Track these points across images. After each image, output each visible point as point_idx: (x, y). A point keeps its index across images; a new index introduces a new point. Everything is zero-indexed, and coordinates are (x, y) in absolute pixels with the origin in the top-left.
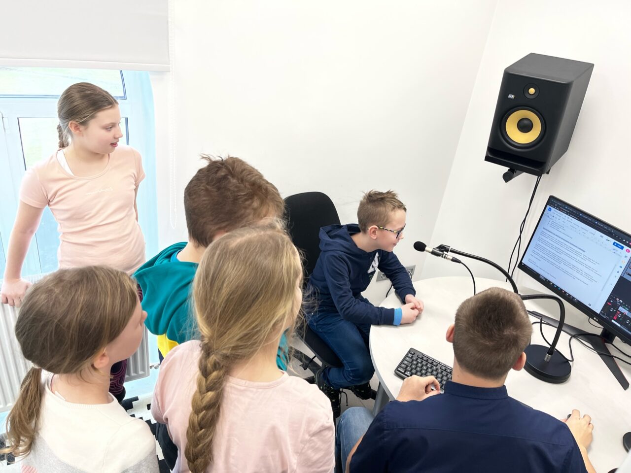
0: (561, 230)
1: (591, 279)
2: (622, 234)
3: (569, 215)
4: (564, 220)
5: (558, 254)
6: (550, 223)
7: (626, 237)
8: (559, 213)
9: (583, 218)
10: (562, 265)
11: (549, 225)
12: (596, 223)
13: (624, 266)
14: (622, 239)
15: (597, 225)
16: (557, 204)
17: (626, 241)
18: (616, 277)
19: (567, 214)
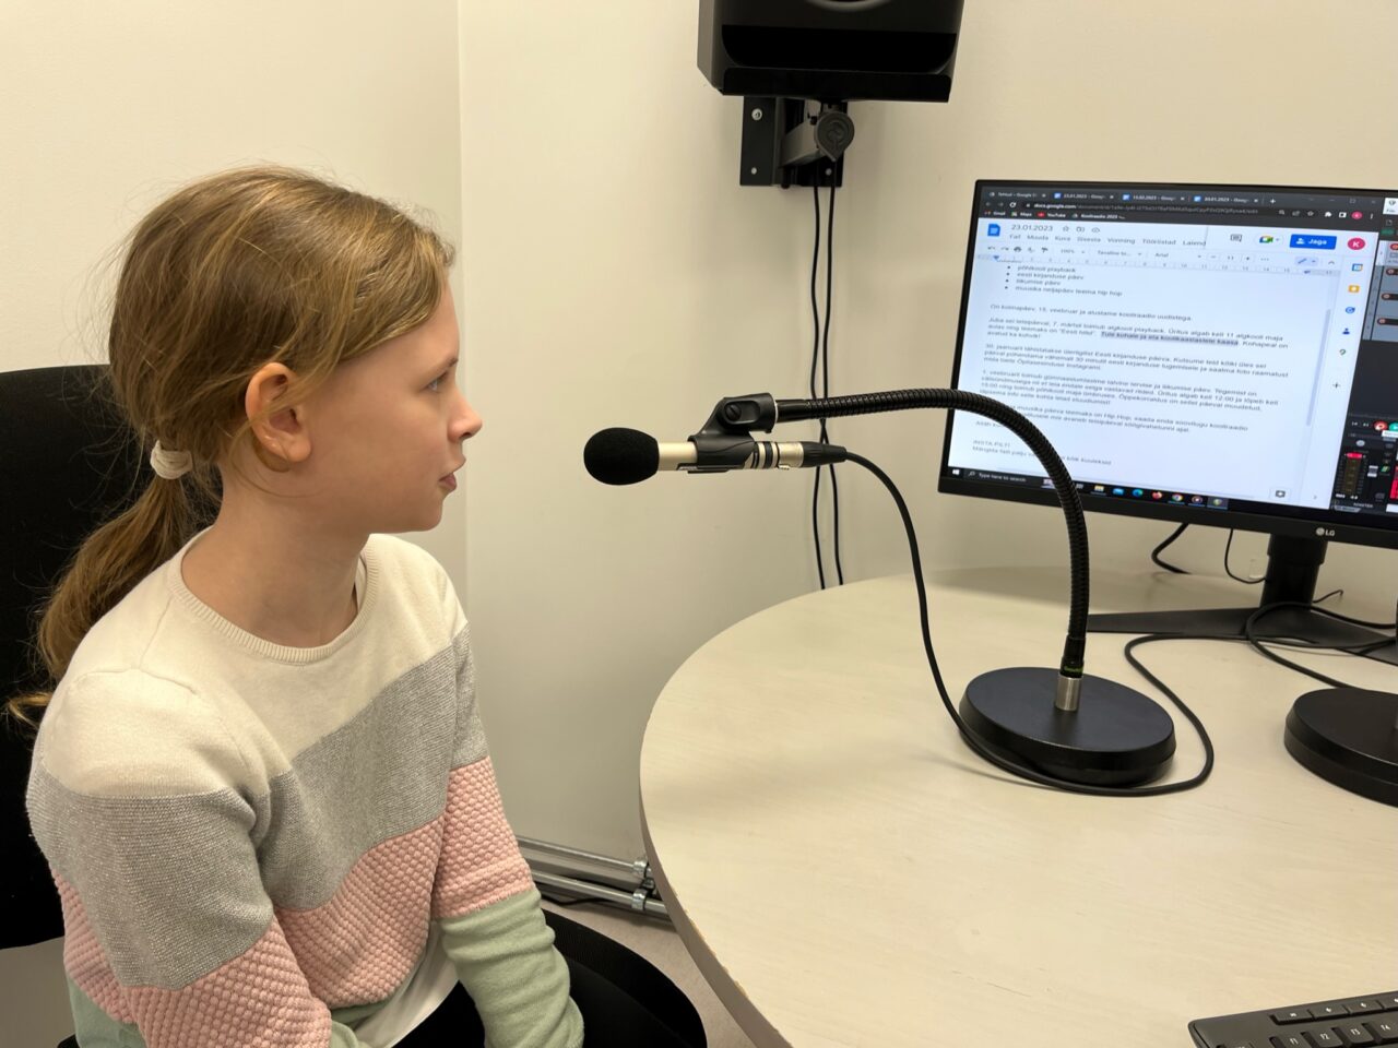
0: (1065, 284)
1: (1252, 402)
2: (1311, 198)
3: (1080, 219)
4: (1065, 245)
5: (1088, 374)
6: (1013, 277)
7: (1332, 199)
8: (1037, 228)
9: (1138, 204)
10: (1118, 406)
11: (1013, 284)
12: (1197, 199)
13: (1360, 301)
14: (1319, 213)
15: (1202, 205)
16: (1013, 199)
17: (1335, 214)
18: (1343, 352)
19: (1069, 218)
